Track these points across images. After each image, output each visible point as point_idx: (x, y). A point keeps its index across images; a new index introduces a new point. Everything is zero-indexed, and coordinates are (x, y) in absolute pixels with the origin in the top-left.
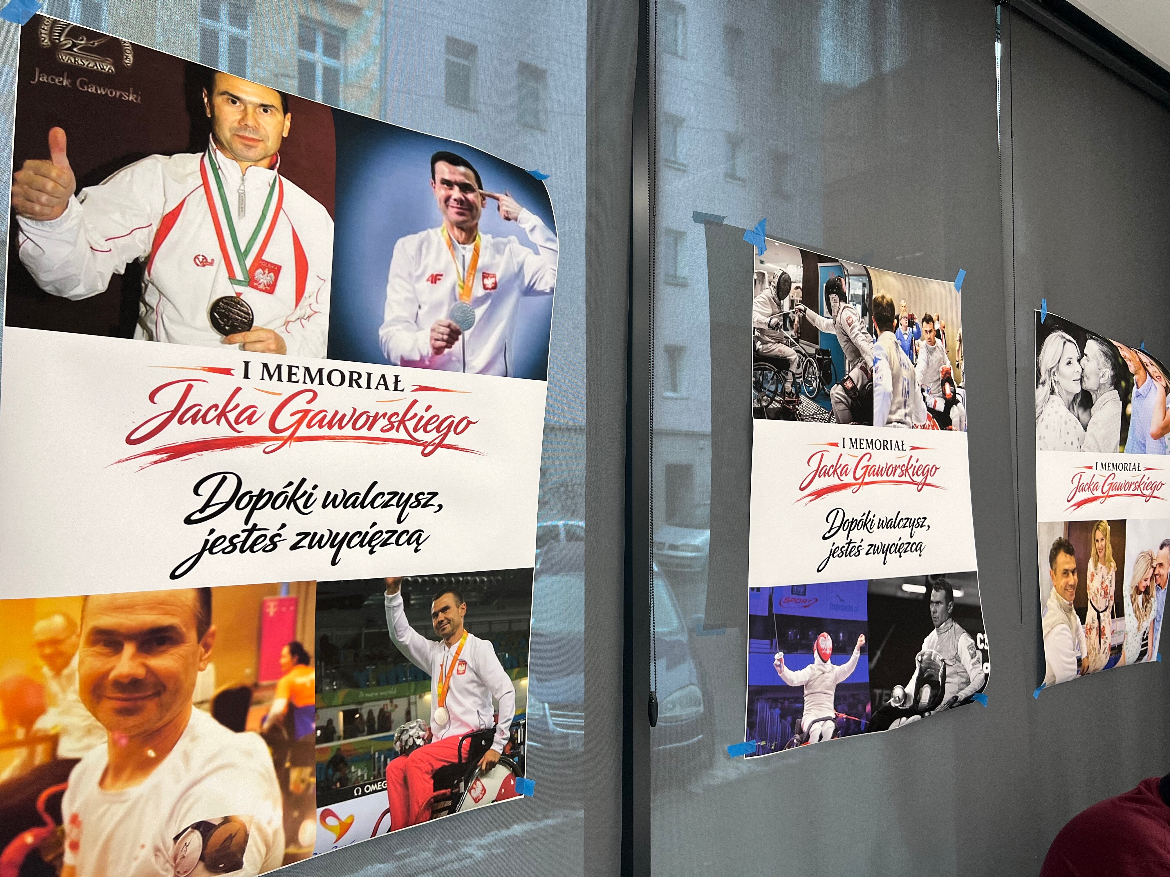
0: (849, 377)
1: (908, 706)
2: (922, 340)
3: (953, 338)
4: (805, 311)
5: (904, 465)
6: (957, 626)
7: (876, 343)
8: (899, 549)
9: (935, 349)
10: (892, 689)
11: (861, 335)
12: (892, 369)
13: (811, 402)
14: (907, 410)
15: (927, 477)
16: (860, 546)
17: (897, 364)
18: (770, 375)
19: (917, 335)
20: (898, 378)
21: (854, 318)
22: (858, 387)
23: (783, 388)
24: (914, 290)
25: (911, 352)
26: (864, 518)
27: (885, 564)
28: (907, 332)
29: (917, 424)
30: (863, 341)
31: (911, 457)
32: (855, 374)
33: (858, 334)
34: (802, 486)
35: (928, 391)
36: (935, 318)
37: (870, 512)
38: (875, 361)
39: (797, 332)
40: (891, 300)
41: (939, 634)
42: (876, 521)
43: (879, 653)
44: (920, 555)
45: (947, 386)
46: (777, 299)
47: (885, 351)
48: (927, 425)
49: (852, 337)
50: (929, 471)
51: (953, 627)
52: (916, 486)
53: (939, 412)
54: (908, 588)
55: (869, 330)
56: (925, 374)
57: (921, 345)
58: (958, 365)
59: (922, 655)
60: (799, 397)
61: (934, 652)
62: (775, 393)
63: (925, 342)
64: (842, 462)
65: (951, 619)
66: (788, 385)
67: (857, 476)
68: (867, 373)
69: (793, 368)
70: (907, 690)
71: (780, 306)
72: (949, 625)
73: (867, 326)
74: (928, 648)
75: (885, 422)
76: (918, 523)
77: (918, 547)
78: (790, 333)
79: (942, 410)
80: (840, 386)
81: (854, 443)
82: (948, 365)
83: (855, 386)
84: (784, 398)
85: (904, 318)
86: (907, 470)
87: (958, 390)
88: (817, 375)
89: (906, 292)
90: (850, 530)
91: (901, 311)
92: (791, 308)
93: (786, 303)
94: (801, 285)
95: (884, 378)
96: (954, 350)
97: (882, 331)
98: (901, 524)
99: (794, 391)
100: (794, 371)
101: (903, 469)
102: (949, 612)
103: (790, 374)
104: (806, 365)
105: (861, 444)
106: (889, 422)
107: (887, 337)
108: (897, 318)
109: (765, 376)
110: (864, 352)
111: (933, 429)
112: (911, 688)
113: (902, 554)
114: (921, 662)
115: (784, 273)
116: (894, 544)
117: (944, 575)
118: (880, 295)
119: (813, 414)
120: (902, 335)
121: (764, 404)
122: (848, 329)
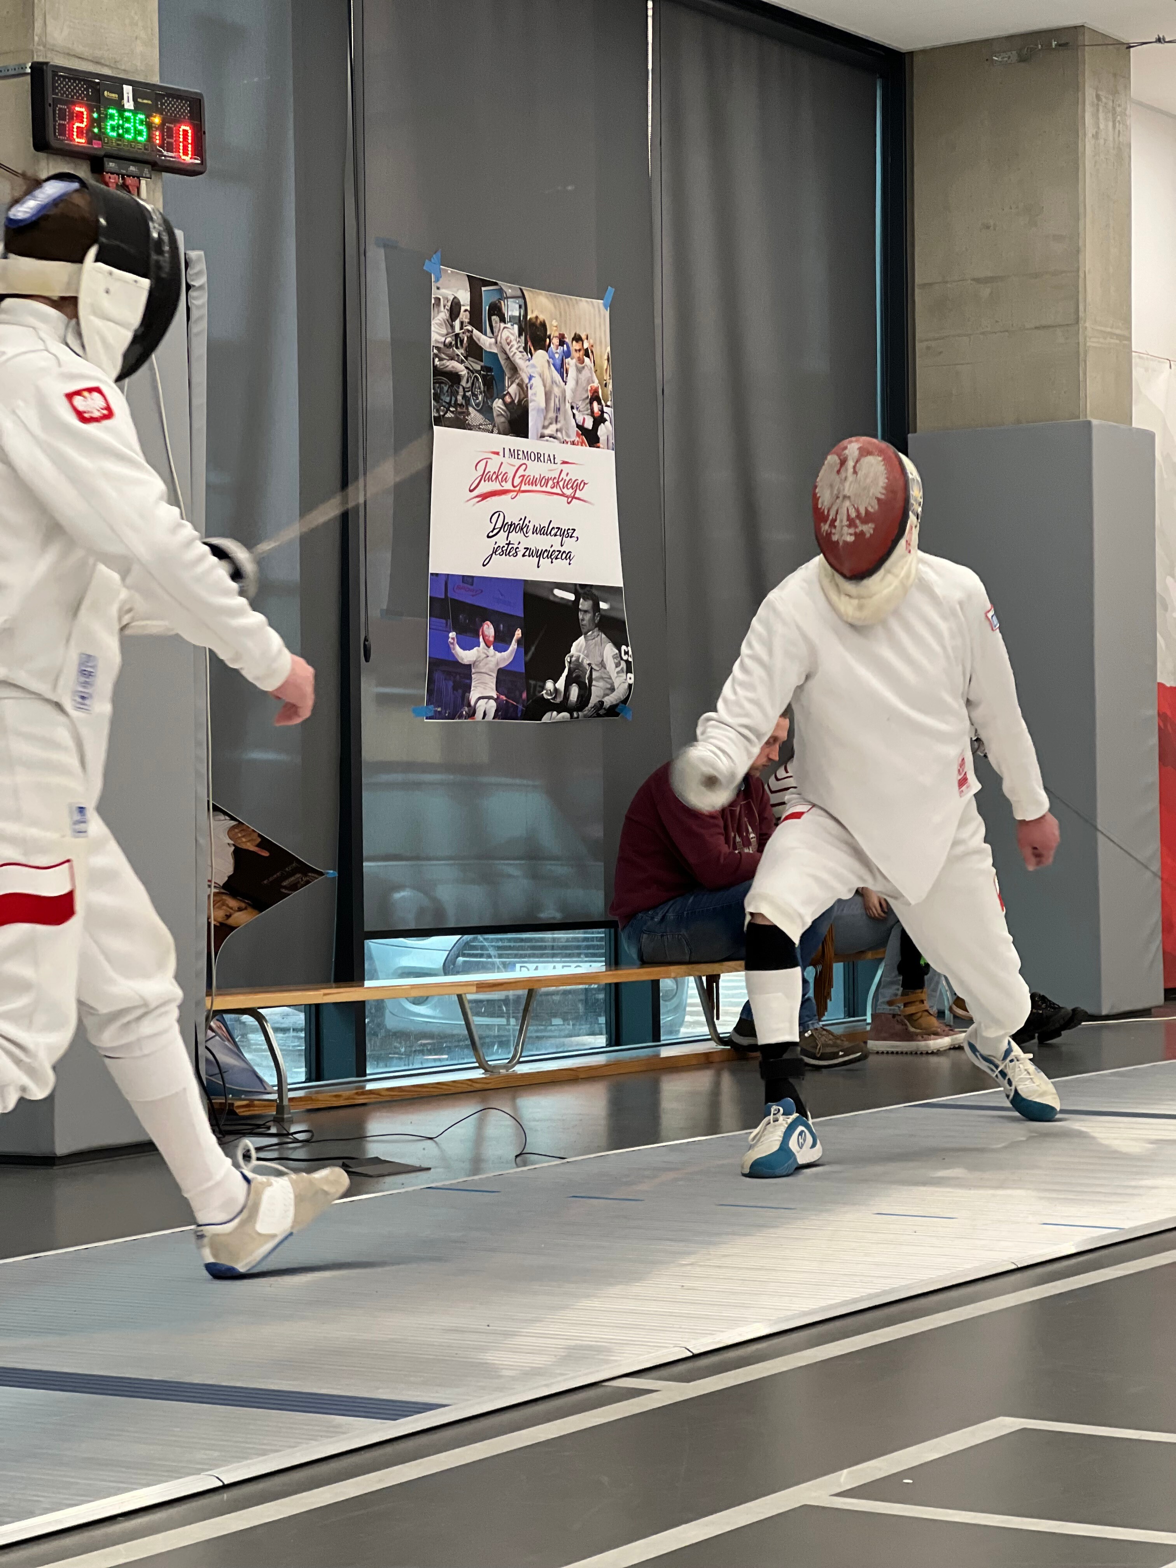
0: (508, 393)
1: (558, 700)
2: (572, 359)
3: (601, 357)
4: (472, 332)
5: (555, 478)
6: (603, 636)
7: (531, 362)
8: (551, 555)
9: (583, 368)
10: (545, 683)
11: (518, 353)
12: (545, 386)
13: (478, 414)
14: (559, 426)
15: (576, 491)
16: (518, 548)
17: (549, 382)
18: (446, 388)
19: (567, 354)
20: (550, 395)
21: (512, 338)
22: (516, 401)
23: (456, 400)
24: (565, 310)
25: (562, 369)
26: (521, 522)
27: (538, 567)
28: (558, 351)
29: (568, 440)
30: (519, 359)
31: (562, 471)
32: (513, 389)
33: (515, 353)
34: (472, 488)
35: (577, 408)
36: (584, 337)
37: (525, 517)
38: (530, 378)
39: (466, 350)
40: (544, 321)
41: (586, 640)
42: (531, 527)
43: (533, 649)
44: (570, 564)
45: (595, 404)
46: (450, 321)
47: (539, 369)
48: (576, 442)
49: (511, 355)
50: (578, 485)
51: (599, 637)
52: (566, 499)
53: (587, 429)
54: (558, 592)
55: (525, 348)
56: (574, 391)
57: (571, 363)
58: (606, 384)
59: (571, 657)
60: (467, 409)
61: (582, 656)
62: (449, 404)
63: (574, 360)
64: (503, 470)
65: (597, 629)
66: (459, 398)
67: (515, 484)
68: (523, 389)
69: (463, 383)
70: (557, 685)
71: (452, 327)
72: (595, 633)
73: (523, 345)
74: (577, 651)
75: (539, 435)
76: (568, 533)
77: (568, 556)
78: (460, 352)
79: (590, 427)
80: (501, 400)
81: (513, 454)
82: (596, 384)
83: (513, 401)
84: (456, 409)
85: (556, 337)
86: (558, 482)
87: (606, 409)
88: (482, 389)
89: (558, 313)
90: (509, 532)
91: (552, 331)
92: (461, 328)
93: (457, 324)
94: (468, 308)
95: (538, 394)
96: (602, 368)
97: (535, 350)
98: (553, 533)
99: (464, 403)
100: (464, 385)
101: (555, 481)
102: (596, 622)
103: (461, 388)
104: (474, 380)
105: (518, 454)
106: (542, 436)
107: (540, 355)
108: (549, 337)
109: (441, 389)
110: (520, 369)
111: (582, 445)
112: (561, 684)
113: (554, 560)
114: (570, 662)
115: (455, 298)
116: (546, 550)
117: (591, 586)
118: (534, 315)
119: (480, 425)
120: (553, 354)
121: (442, 413)
122: (507, 348)
